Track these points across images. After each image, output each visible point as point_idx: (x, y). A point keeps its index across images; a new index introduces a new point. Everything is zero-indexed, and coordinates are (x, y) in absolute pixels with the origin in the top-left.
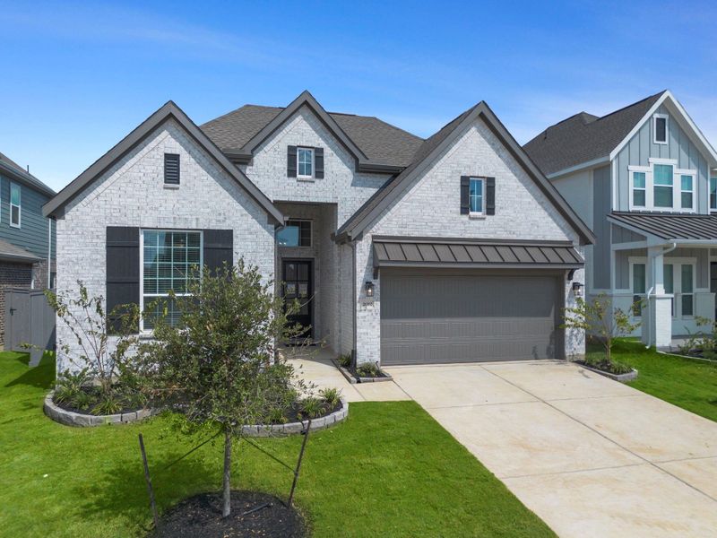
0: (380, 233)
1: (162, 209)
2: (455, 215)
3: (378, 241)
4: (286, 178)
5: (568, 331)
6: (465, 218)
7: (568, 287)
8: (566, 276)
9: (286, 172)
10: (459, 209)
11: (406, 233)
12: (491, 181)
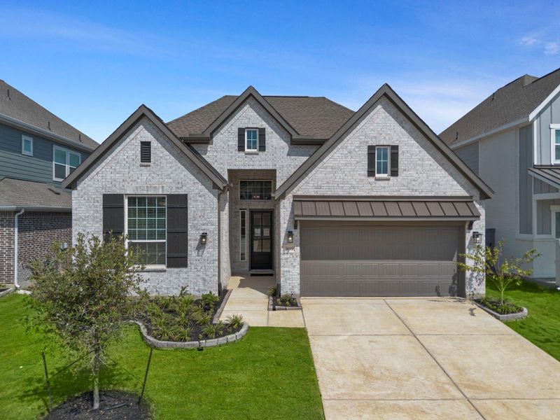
0: (300, 193)
1: (139, 180)
2: (363, 178)
3: (298, 200)
4: (237, 152)
5: (468, 274)
6: (372, 179)
7: (469, 236)
8: (467, 226)
9: (237, 148)
10: (366, 172)
11: (321, 192)
12: (395, 148)
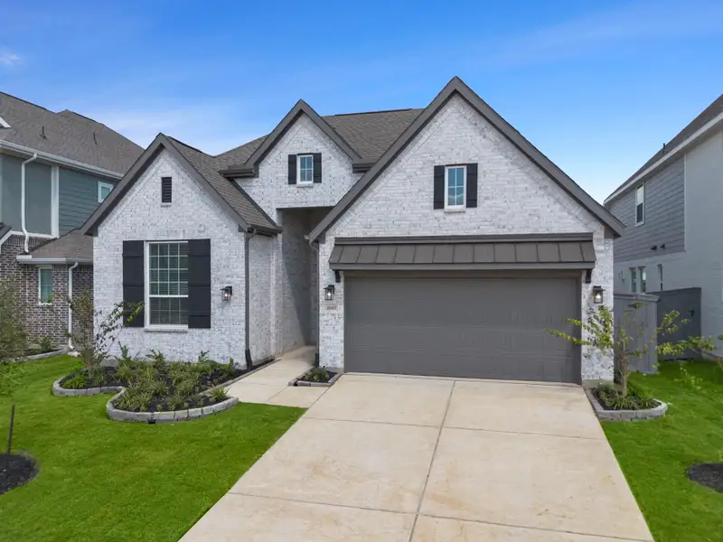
0: (344, 234)
1: (159, 224)
2: (428, 211)
3: (341, 243)
4: (287, 186)
5: (584, 349)
6: (439, 213)
7: (586, 290)
8: (583, 278)
9: (287, 181)
10: (432, 204)
11: (371, 233)
12: (473, 169)
